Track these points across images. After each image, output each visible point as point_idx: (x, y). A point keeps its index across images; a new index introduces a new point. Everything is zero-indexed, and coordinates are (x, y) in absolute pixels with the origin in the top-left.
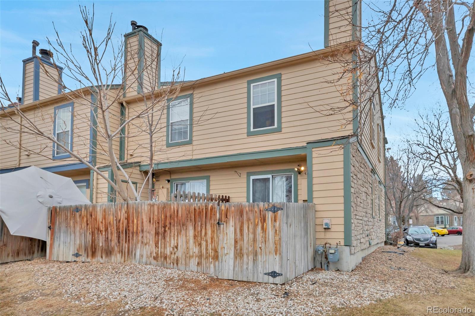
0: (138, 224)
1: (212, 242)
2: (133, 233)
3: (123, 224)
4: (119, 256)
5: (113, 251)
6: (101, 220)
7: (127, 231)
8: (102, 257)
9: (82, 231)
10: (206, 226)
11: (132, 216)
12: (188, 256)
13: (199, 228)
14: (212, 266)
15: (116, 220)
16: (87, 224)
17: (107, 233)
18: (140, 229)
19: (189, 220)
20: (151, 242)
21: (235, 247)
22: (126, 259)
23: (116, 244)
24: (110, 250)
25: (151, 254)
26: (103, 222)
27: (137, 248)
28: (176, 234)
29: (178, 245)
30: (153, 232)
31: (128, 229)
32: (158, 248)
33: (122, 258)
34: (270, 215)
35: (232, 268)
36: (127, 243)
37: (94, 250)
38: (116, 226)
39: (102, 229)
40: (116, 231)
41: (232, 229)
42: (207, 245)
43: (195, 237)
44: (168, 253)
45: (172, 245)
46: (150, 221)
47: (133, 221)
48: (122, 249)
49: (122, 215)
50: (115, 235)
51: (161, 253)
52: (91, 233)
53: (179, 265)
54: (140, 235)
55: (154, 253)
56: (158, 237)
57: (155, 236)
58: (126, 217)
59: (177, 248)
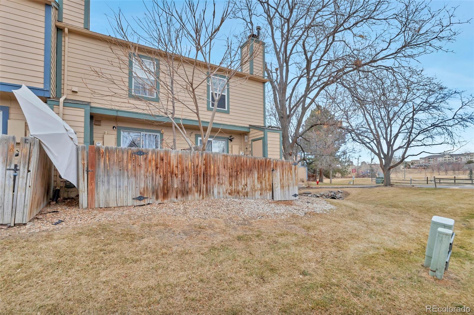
0: (214, 169)
1: (268, 181)
2: (210, 176)
3: (200, 168)
4: (197, 195)
5: (191, 191)
6: (175, 165)
7: (205, 174)
8: (177, 197)
9: (148, 174)
10: (265, 172)
11: (209, 163)
12: (254, 190)
13: (261, 173)
14: (268, 194)
15: (194, 165)
16: (157, 168)
17: (183, 176)
18: (216, 173)
19: (254, 168)
20: (226, 182)
21: (280, 183)
22: (204, 197)
23: (194, 185)
24: (186, 191)
25: (226, 191)
26: (179, 167)
27: (214, 187)
28: (246, 176)
29: (247, 183)
30: (227, 175)
31: (206, 173)
32: (232, 186)
33: (200, 196)
34: (293, 167)
35: (279, 195)
36: (205, 184)
37: (166, 192)
38: (194, 170)
39: (177, 172)
40: (193, 174)
41: (279, 173)
42: (266, 183)
43: (258, 178)
44: (240, 189)
45: (243, 184)
46: (225, 168)
47: (210, 167)
48: (200, 189)
49: (200, 162)
50: (193, 178)
51: (234, 189)
52: (162, 176)
53: (248, 196)
54: (217, 178)
55: (229, 190)
56: (232, 178)
57: (230, 178)
58: (205, 163)
59: (246, 185)
